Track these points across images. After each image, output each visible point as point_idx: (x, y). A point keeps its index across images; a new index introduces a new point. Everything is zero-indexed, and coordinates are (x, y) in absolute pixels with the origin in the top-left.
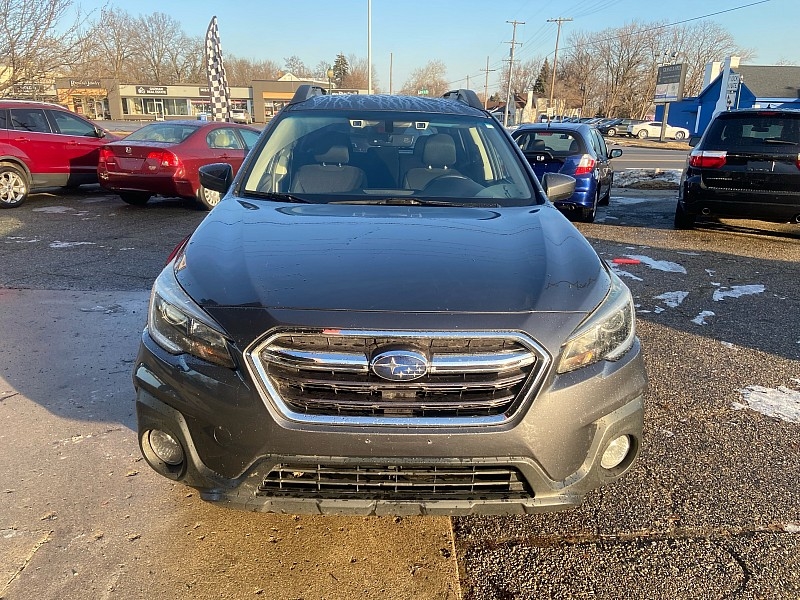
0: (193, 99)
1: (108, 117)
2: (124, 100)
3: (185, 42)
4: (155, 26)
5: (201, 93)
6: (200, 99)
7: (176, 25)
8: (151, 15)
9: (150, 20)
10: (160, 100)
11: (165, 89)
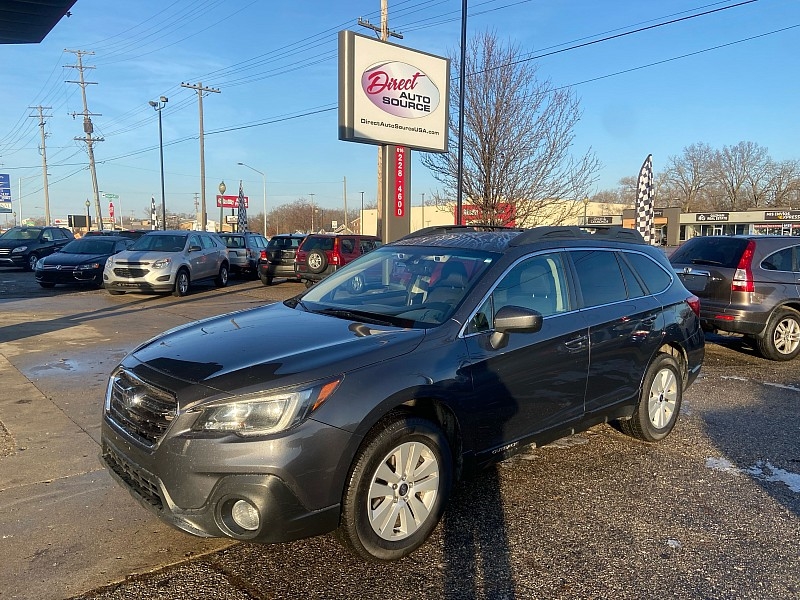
0: (756, 223)
1: (664, 243)
2: (683, 228)
3: (770, 166)
4: (738, 154)
5: (767, 217)
6: (765, 223)
7: (763, 151)
8: (736, 145)
9: (735, 149)
10: (720, 226)
11: (727, 215)
